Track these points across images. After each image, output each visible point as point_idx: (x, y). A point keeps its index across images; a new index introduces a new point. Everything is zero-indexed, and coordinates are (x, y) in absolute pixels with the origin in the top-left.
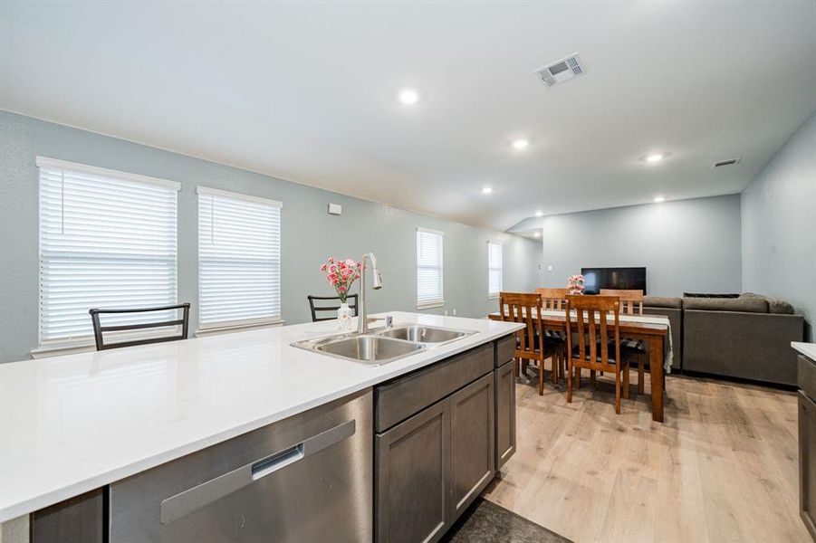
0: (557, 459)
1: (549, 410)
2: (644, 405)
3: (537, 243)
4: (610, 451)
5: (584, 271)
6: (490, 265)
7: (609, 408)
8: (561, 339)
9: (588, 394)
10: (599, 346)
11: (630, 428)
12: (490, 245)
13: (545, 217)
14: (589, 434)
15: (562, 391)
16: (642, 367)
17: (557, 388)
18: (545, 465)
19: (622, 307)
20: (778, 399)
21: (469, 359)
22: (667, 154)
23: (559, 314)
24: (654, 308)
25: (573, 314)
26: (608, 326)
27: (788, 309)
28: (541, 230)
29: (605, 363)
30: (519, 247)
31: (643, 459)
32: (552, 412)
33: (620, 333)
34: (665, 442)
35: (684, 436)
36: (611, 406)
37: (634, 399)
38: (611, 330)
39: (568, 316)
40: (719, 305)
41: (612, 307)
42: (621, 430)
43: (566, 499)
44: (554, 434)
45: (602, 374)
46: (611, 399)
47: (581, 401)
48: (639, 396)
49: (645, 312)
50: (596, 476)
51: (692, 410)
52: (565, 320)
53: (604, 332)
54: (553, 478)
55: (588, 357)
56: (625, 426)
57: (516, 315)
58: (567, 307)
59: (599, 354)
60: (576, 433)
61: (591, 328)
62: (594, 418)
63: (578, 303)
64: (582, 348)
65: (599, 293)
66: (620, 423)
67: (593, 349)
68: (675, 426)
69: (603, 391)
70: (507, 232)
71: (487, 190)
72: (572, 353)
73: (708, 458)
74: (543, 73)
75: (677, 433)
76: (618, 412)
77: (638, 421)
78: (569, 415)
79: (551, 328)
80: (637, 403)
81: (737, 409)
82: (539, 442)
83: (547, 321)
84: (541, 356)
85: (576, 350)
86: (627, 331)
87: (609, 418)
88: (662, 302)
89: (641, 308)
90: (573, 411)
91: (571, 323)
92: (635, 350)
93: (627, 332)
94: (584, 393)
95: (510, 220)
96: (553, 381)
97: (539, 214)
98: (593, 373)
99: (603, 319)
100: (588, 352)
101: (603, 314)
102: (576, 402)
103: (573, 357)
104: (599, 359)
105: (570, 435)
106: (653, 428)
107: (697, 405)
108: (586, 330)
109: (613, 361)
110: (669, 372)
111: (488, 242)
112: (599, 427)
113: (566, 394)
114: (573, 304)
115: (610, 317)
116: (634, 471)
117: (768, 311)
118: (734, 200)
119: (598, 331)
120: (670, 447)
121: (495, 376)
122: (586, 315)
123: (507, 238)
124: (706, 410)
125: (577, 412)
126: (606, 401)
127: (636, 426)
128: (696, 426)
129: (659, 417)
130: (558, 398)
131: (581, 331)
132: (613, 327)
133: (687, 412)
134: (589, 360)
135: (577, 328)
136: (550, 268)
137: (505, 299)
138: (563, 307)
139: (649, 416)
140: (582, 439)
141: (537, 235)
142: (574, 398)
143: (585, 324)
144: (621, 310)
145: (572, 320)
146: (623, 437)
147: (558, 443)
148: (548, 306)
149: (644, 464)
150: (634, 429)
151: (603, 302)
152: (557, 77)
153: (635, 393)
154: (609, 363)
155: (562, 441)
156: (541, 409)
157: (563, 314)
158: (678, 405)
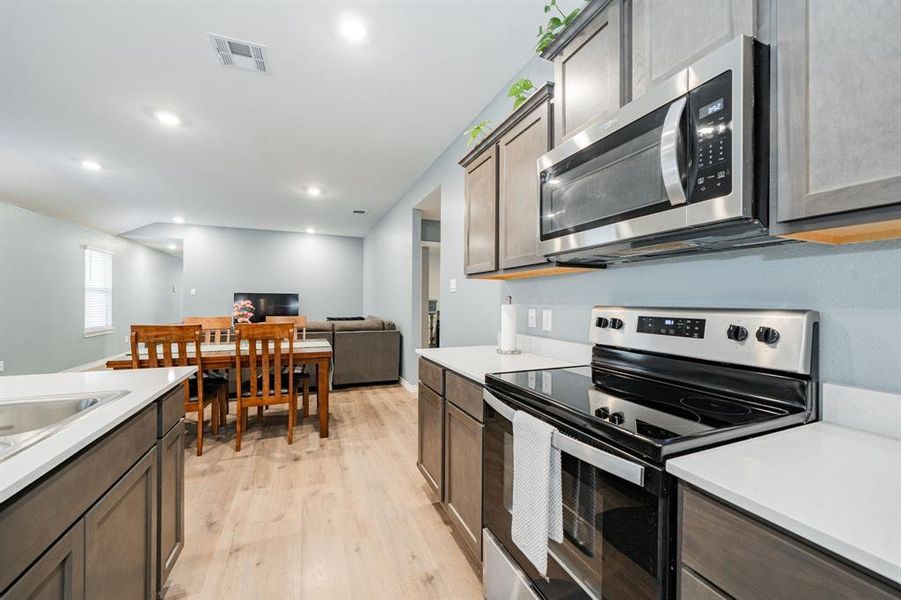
0: (236, 525)
1: (214, 470)
2: (310, 426)
3: (171, 260)
4: (291, 486)
5: (237, 296)
6: (89, 283)
7: (281, 441)
8: (222, 378)
9: (256, 434)
10: (272, 378)
11: (303, 454)
12: (87, 251)
13: (187, 225)
14: (267, 477)
15: (224, 441)
16: (307, 390)
17: (218, 440)
18: (223, 542)
19: (296, 334)
20: (389, 392)
21: (119, 437)
22: (324, 191)
23: (228, 348)
24: (314, 333)
25: (245, 347)
26: (282, 355)
27: (392, 326)
28: (180, 242)
29: (278, 395)
30: (142, 263)
31: (320, 478)
32: (220, 470)
33: (294, 360)
34: (333, 453)
35: (345, 441)
36: (282, 438)
37: (302, 424)
38: (285, 359)
39: (238, 349)
40: (356, 326)
41: (286, 334)
42: (296, 459)
43: (258, 564)
44: (228, 496)
45: (267, 408)
46: (281, 431)
47: (251, 444)
48: (305, 419)
49: (308, 337)
50: (284, 519)
51: (346, 418)
52: (234, 354)
53: (277, 362)
54: (237, 550)
55: (260, 393)
56: (298, 453)
57: (160, 356)
58: (237, 339)
59: (272, 386)
60: (253, 483)
61: (265, 360)
62: (268, 459)
63: (251, 333)
64: (254, 384)
65: (264, 320)
66: (294, 452)
67: (266, 383)
68: (337, 437)
69: (272, 425)
70: (120, 236)
71: (91, 166)
72: (242, 392)
73: (363, 454)
74: (218, 42)
75: (340, 443)
76: (290, 442)
77: (308, 444)
78: (241, 466)
79: (215, 367)
80: (304, 426)
81: (371, 407)
82: (210, 515)
83: (208, 359)
84: (200, 405)
85: (246, 387)
86: (300, 357)
87: (283, 452)
88: (319, 327)
89: (304, 333)
90: (244, 460)
91: (241, 357)
92: (301, 375)
93: (300, 359)
94: (251, 434)
95: (132, 220)
96: (212, 433)
97: (178, 220)
98: (260, 409)
99: (278, 348)
100: (260, 386)
101: (278, 342)
102: (246, 447)
103: (242, 397)
104: (272, 392)
105: (246, 489)
106: (322, 446)
107: (348, 413)
108: (259, 362)
109: (286, 391)
110: (331, 389)
111: (85, 247)
112: (275, 466)
113: (234, 442)
114: (244, 335)
115: (285, 346)
116: (315, 493)
117: (384, 329)
118: (359, 242)
119: (271, 362)
120: (338, 456)
121: (159, 449)
122: (259, 346)
123: (120, 245)
124: (354, 415)
125: (249, 459)
126: (276, 435)
127: (309, 449)
128: (350, 431)
129: (324, 434)
130: (222, 452)
131: (253, 365)
132: (288, 355)
133: (342, 421)
134: (261, 396)
135: (248, 362)
136: (193, 291)
137: (141, 334)
138: (232, 339)
139: (316, 435)
140: (260, 487)
141: (172, 247)
142: (243, 444)
143: (258, 356)
144: (295, 337)
145: (242, 353)
146: (300, 465)
147: (234, 504)
148: (213, 340)
149: (322, 483)
150: (308, 453)
151: (277, 330)
152: (236, 58)
153: (302, 417)
154: (283, 393)
155: (239, 498)
156: (204, 473)
157: (233, 347)
158: (336, 418)
